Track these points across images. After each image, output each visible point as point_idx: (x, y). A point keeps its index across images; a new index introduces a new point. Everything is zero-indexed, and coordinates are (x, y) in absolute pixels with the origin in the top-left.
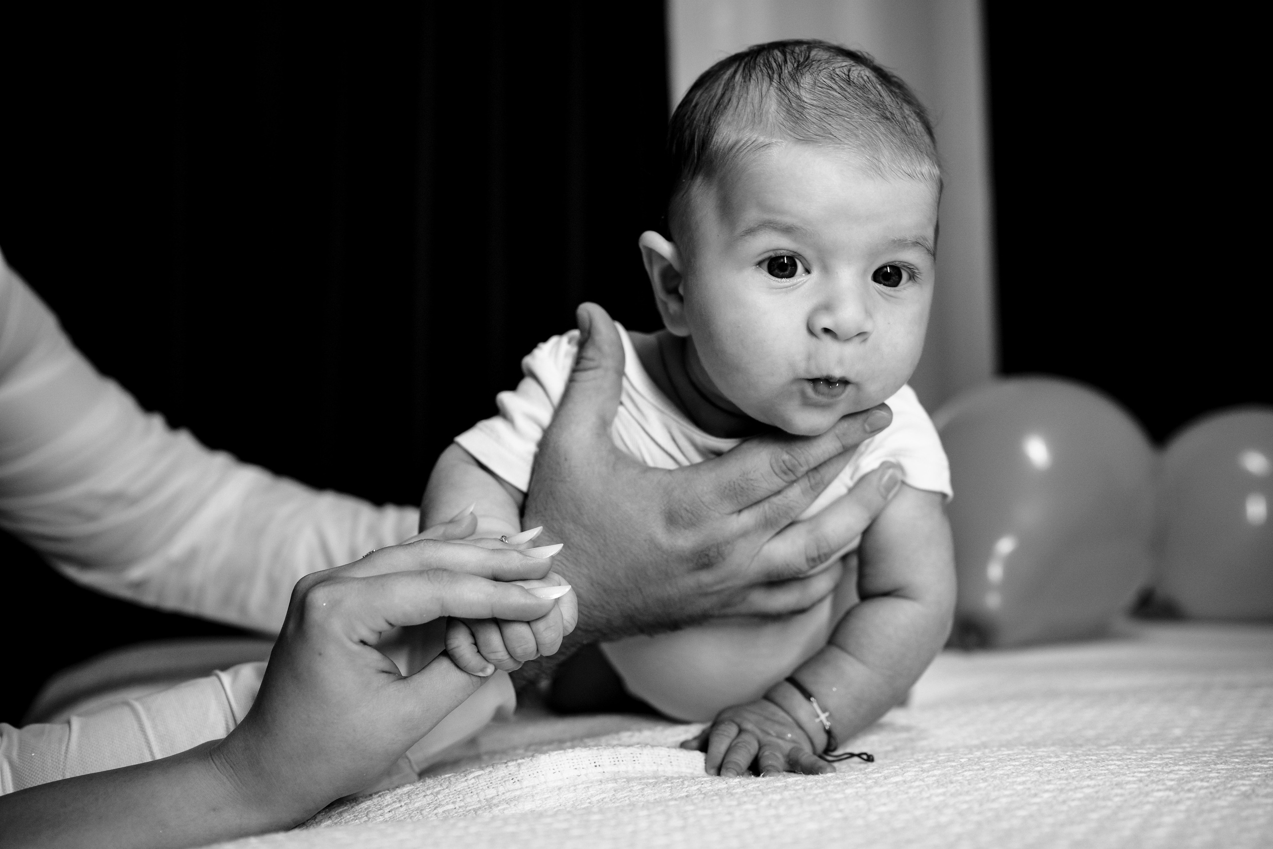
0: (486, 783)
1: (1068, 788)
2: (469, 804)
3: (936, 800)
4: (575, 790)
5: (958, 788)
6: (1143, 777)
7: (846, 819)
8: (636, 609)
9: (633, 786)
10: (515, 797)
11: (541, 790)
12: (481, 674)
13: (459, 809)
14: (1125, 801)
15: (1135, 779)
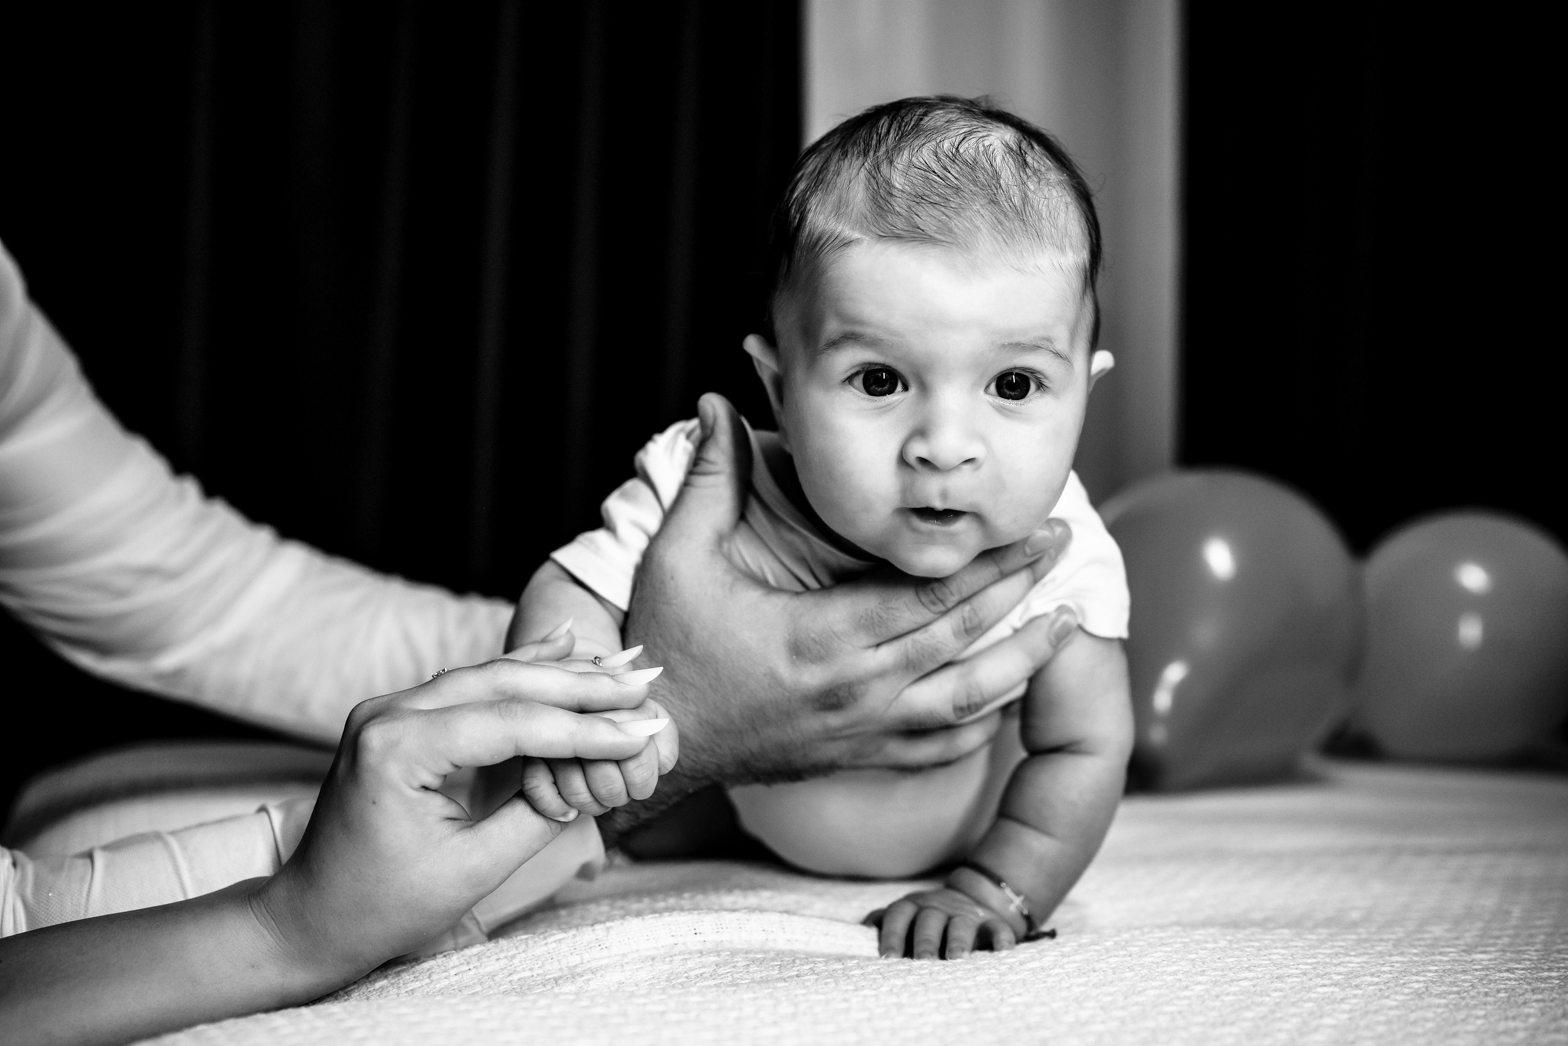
0: (568, 949)
1: (1223, 980)
2: (549, 972)
3: (1077, 990)
4: (671, 961)
5: (1102, 977)
6: (1309, 969)
7: (975, 1010)
8: (752, 754)
9: (737, 962)
10: (602, 966)
11: (632, 959)
12: (562, 819)
13: (536, 977)
14: (1285, 997)
15: (1298, 971)
